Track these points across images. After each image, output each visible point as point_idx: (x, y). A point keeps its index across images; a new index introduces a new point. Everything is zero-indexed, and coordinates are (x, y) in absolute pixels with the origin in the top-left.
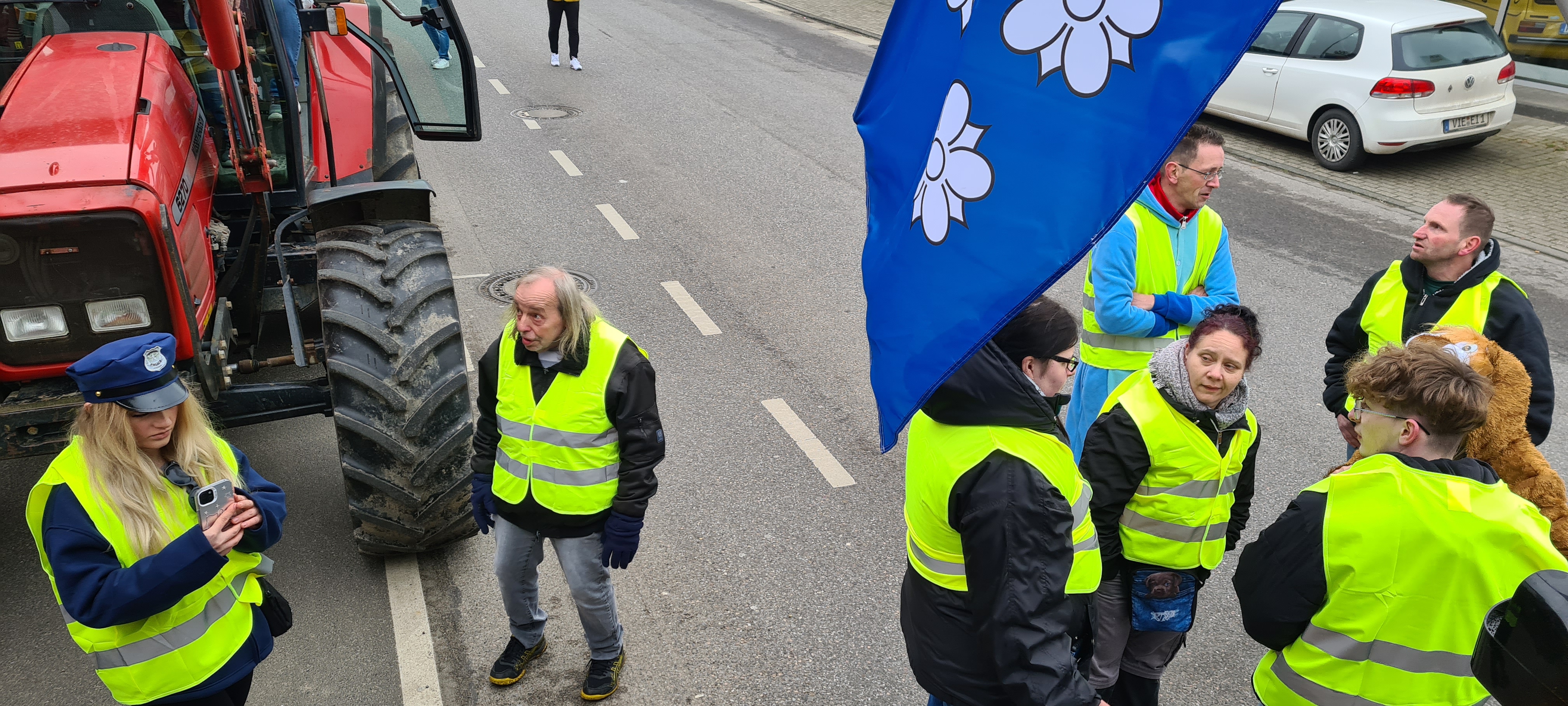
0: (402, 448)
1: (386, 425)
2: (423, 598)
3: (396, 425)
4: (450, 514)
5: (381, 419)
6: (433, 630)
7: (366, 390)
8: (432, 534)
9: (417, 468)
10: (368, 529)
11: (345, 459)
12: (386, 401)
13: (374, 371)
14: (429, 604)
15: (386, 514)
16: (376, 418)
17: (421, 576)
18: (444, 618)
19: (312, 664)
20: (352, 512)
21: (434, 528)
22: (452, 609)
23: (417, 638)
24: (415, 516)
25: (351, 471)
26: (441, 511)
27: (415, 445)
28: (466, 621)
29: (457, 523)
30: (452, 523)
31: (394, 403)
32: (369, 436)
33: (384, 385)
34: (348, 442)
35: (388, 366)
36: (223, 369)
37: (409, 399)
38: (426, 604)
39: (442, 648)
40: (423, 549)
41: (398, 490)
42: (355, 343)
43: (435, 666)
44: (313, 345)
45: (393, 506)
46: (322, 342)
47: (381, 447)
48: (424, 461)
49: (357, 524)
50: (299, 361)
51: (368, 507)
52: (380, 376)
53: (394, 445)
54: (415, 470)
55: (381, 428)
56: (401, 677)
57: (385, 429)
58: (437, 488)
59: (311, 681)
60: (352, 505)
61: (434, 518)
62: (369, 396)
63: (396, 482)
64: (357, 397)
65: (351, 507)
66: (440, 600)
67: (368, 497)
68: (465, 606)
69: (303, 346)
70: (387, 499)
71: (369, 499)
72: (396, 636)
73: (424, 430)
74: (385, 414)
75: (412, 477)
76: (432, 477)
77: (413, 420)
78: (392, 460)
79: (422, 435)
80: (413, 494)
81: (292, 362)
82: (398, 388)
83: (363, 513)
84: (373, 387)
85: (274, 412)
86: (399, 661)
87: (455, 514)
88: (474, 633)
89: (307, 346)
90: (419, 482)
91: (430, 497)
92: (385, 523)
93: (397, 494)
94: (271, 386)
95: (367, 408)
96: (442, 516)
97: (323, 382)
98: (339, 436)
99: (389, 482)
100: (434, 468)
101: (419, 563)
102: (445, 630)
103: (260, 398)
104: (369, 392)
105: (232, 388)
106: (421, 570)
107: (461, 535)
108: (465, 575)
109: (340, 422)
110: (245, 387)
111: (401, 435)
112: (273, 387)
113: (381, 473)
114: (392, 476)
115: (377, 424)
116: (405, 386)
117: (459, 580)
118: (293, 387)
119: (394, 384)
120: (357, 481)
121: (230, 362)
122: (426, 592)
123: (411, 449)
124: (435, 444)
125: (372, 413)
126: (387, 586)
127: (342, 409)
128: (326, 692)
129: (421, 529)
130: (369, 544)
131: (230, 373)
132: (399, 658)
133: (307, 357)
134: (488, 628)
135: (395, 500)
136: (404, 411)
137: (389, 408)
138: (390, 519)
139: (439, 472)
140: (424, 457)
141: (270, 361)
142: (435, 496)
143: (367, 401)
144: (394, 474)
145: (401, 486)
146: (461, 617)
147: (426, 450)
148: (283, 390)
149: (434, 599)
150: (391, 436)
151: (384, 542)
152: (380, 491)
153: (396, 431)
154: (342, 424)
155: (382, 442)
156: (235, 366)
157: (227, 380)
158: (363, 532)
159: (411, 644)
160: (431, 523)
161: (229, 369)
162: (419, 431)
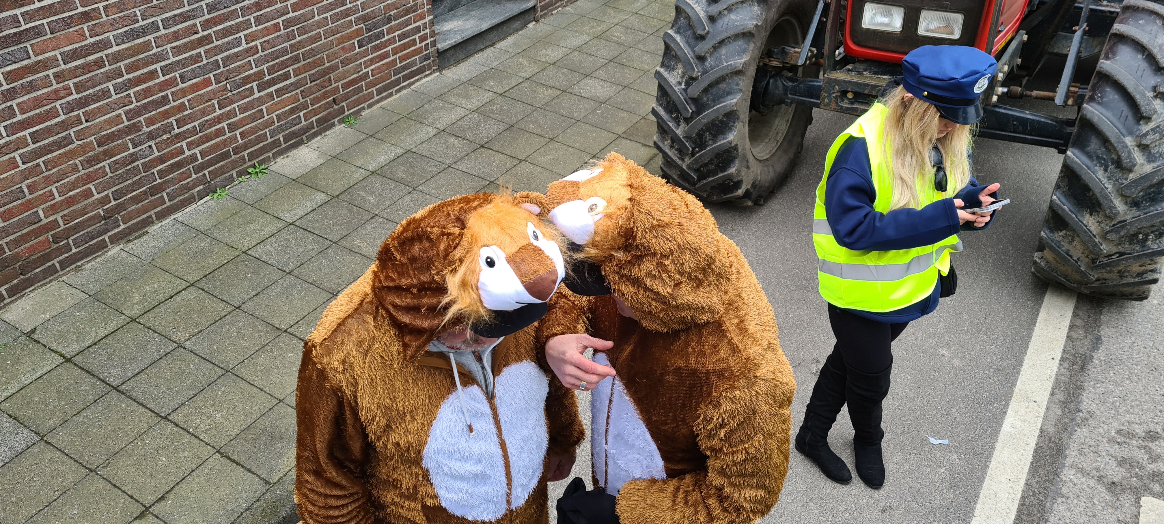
0: (1112, 202)
1: (1108, 177)
2: (1066, 330)
3: (1117, 180)
4: (1127, 274)
5: (1106, 170)
6: (1062, 360)
7: (1105, 141)
8: (1102, 283)
9: (1117, 224)
10: (1048, 256)
11: (1058, 193)
12: (1119, 157)
13: (1121, 127)
14: (1069, 337)
15: (1069, 250)
16: (1102, 168)
17: (1074, 312)
18: (1077, 355)
19: (955, 337)
20: (1041, 238)
21: (1105, 280)
22: (1088, 352)
23: (1045, 359)
24: (1093, 263)
25: (1057, 204)
26: (1120, 268)
27: (1126, 203)
28: (1095, 367)
29: (1128, 285)
30: (1125, 282)
31: (1125, 161)
32: (1087, 181)
33: (1124, 142)
34: (1067, 180)
35: (1136, 126)
36: (996, 89)
37: (1142, 161)
38: (1067, 337)
39: (1063, 378)
40: (1086, 292)
41: (1090, 236)
42: (1116, 97)
43: (1050, 389)
44: (1077, 89)
45: (1078, 247)
46: (1086, 89)
47: (1094, 194)
48: (1126, 221)
49: (1041, 248)
50: (1059, 98)
51: (1057, 239)
52: (1124, 131)
53: (1106, 197)
54: (1114, 225)
55: (1102, 179)
56: (1018, 383)
57: (1105, 181)
58: (1126, 247)
59: (949, 349)
60: (1044, 232)
61: (1110, 272)
62: (1105, 147)
63: (1092, 229)
64: (1094, 145)
65: (1043, 234)
66: (1080, 339)
67: (1061, 231)
68: (1100, 355)
69: (1069, 87)
70: (1076, 239)
71: (1061, 234)
72: (1029, 349)
73: (1141, 194)
74: (1111, 167)
75: (1108, 230)
76: (1127, 236)
77: (1136, 182)
78: (1098, 209)
79: (1136, 197)
80: (1101, 245)
81: (1052, 99)
82: (1136, 148)
83: (1050, 242)
84: (1113, 140)
85: (1018, 135)
86: (1022, 369)
87: (1132, 276)
88: (1098, 381)
89: (1072, 89)
90: (1113, 236)
91: (1116, 253)
92: (1064, 258)
93: (1087, 238)
94: (1026, 114)
95: (1098, 158)
96: (1118, 273)
97: (1070, 123)
98: (1061, 172)
99: (1086, 226)
100: (1133, 230)
101: (1077, 301)
102: (1073, 365)
103: (1013, 121)
104: (1107, 144)
105: (995, 106)
106: (1076, 308)
107: (1127, 296)
108: (1113, 330)
109: (1068, 161)
110: (1005, 109)
111: (1117, 191)
112: (1028, 115)
113: (1082, 216)
114: (1090, 222)
115: (1100, 174)
116: (1144, 149)
117: (1106, 332)
118: (1043, 120)
119: (1134, 144)
120: (1059, 215)
121: (1003, 85)
122: (1072, 327)
123: (1119, 205)
124: (1144, 209)
125: (1100, 162)
126: (1041, 307)
127: (1076, 151)
128: (956, 362)
129: (1094, 275)
130: (1043, 269)
131: (999, 93)
132: (1024, 367)
133: (1067, 97)
134: (1112, 383)
135: (1084, 243)
136: (1130, 171)
137: (1118, 164)
138: (1071, 256)
139: (1135, 235)
140: (1128, 217)
141: (1035, 93)
142: (1121, 254)
143: (1101, 151)
144: (1093, 221)
145: (1095, 233)
146: (1092, 362)
147: (1133, 212)
148: (1033, 120)
149: (1075, 336)
150: (1107, 188)
151: (1056, 272)
152: (1074, 231)
153: (1114, 185)
154: (1069, 164)
155: (1097, 191)
156: (1005, 90)
157: (995, 98)
158: (1042, 257)
159: (1038, 362)
160: (1105, 274)
161: (1000, 90)
162: (1136, 193)
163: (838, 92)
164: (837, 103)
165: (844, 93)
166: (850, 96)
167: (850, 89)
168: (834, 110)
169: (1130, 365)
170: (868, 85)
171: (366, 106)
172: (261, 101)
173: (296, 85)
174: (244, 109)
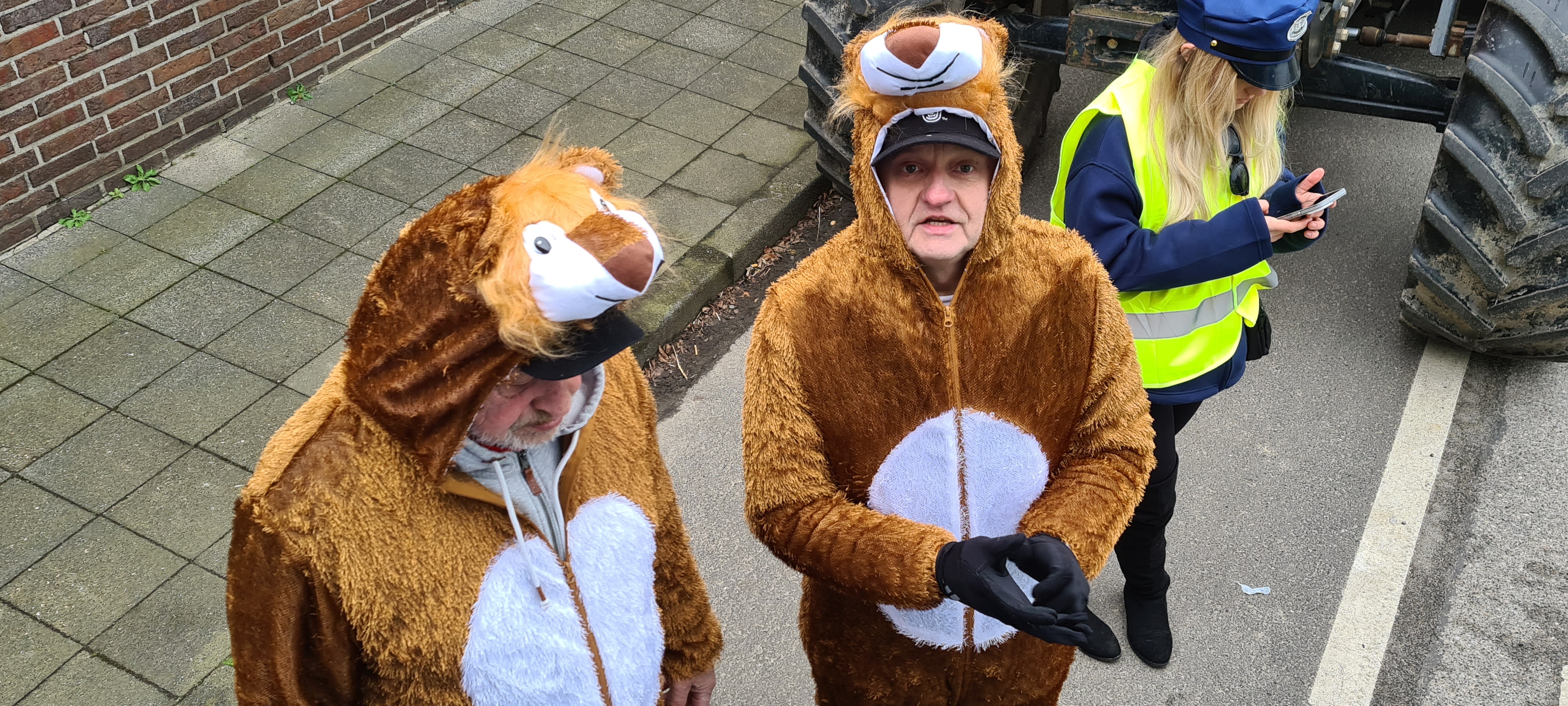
0: (1514, 207)
1: (1507, 169)
2: (1453, 410)
3: (1521, 173)
4: (1541, 320)
5: (1504, 158)
6: (1446, 456)
7: (1502, 112)
8: (1504, 336)
9: (1523, 242)
10: (1423, 295)
11: (1433, 196)
12: (1523, 136)
13: (1525, 89)
14: (1456, 422)
15: (1453, 285)
16: (1498, 155)
17: (1464, 382)
18: (1468, 449)
19: (1283, 425)
20: (1410, 267)
21: (1509, 329)
22: (1485, 443)
23: (1419, 457)
24: (1490, 303)
25: (1433, 213)
26: (1530, 311)
27: (1535, 209)
28: (1495, 467)
29: (1544, 336)
30: (1537, 332)
31: (1532, 143)
32: (1476, 176)
33: (1530, 113)
34: (1446, 174)
35: (1548, 88)
36: (1338, 31)
37: (1557, 143)
38: (1453, 421)
39: (1446, 485)
40: (1482, 349)
41: (1483, 262)
42: (1517, 42)
43: (1426, 502)
44: (1462, 31)
45: (1466, 279)
46: (1475, 29)
47: (1487, 196)
48: (1536, 236)
49: (1411, 283)
50: (1435, 48)
51: (1434, 267)
52: (1530, 96)
53: (1504, 199)
54: (1518, 244)
55: (1499, 171)
56: (1378, 495)
57: (1503, 174)
58: (1538, 278)
59: (1273, 445)
60: (1414, 257)
61: (1516, 317)
62: (1503, 122)
63: (1486, 250)
64: (1486, 118)
65: (1412, 260)
66: (1474, 424)
67: (1440, 254)
68: (1503, 447)
69: (1450, 28)
70: (1463, 266)
71: (1440, 259)
72: (1396, 441)
73: (1558, 193)
74: (1512, 153)
75: (1510, 251)
76: (1539, 261)
77: (1549, 175)
78: (1493, 219)
79: (1551, 199)
80: (1500, 274)
81: (1426, 46)
82: (1549, 123)
83: (1424, 273)
84: (1513, 110)
85: (1375, 104)
86: (1385, 474)
87: (1548, 323)
88: (1499, 489)
89: (1455, 30)
90: (1517, 261)
91: (1523, 287)
92: (1447, 297)
93: (1479, 265)
94: (1387, 70)
95: (1492, 138)
96: (1527, 318)
97: (1452, 84)
98: (1438, 161)
99: (1476, 246)
100: (1547, 251)
101: (1469, 365)
102: (1461, 464)
103: (1367, 82)
104: (1504, 117)
105: (1339, 58)
106: (1468, 375)
107: (1543, 354)
108: (1523, 408)
109: (1447, 145)
110: (1355, 62)
111: (1522, 190)
112: (1389, 72)
113: (1471, 230)
114: (1483, 240)
115: (1496, 163)
116: (1560, 123)
117: (1512, 411)
118: (1412, 79)
119: (1545, 115)
120: (1435, 229)
121: (1350, 24)
122: (1461, 405)
123: (1526, 213)
124: (1563, 218)
125: (1495, 146)
126: (1414, 375)
127: (1458, 129)
128: (1284, 465)
129: (1492, 323)
130: (1415, 315)
131: (1344, 38)
132: (1387, 470)
133: (1448, 43)
134: (1521, 491)
135: (1474, 273)
136: (1541, 158)
137: (1522, 147)
138: (1456, 294)
139: (1551, 259)
140: (1539, 231)
141: (1401, 37)
142: (1531, 289)
143: (1496, 128)
144: (1487, 238)
145: (1490, 257)
146: (1491, 459)
147: (1547, 222)
148: (1399, 80)
149: (1466, 419)
150: (1506, 186)
151: (1435, 320)
152: (1458, 253)
153: (1517, 180)
154: (1450, 149)
155: (1491, 190)
156: (1355, 32)
157: (1337, 46)
158: (1414, 297)
159: (1409, 461)
160: (1508, 321)
161: (1345, 33)
162: (1550, 192)
163: (1092, 38)
164: (1092, 56)
165: (1102, 41)
166: (1112, 44)
167: (1111, 34)
168: (1088, 67)
169: (1548, 463)
170: (1139, 27)
171: (325, 68)
172: (144, 61)
173: (204, 34)
174: (115, 75)
